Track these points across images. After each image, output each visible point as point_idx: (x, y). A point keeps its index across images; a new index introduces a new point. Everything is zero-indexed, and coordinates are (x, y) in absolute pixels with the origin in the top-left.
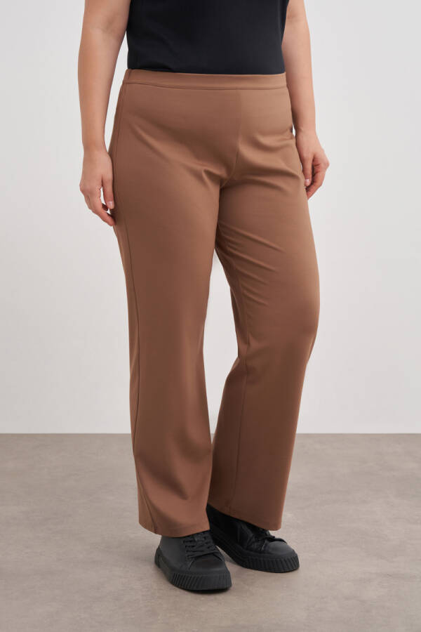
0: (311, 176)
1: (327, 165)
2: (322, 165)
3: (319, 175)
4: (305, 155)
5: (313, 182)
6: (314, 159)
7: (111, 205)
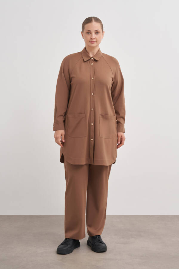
0: (120, 141)
4: (119, 135)
6: (121, 137)
7: (64, 141)
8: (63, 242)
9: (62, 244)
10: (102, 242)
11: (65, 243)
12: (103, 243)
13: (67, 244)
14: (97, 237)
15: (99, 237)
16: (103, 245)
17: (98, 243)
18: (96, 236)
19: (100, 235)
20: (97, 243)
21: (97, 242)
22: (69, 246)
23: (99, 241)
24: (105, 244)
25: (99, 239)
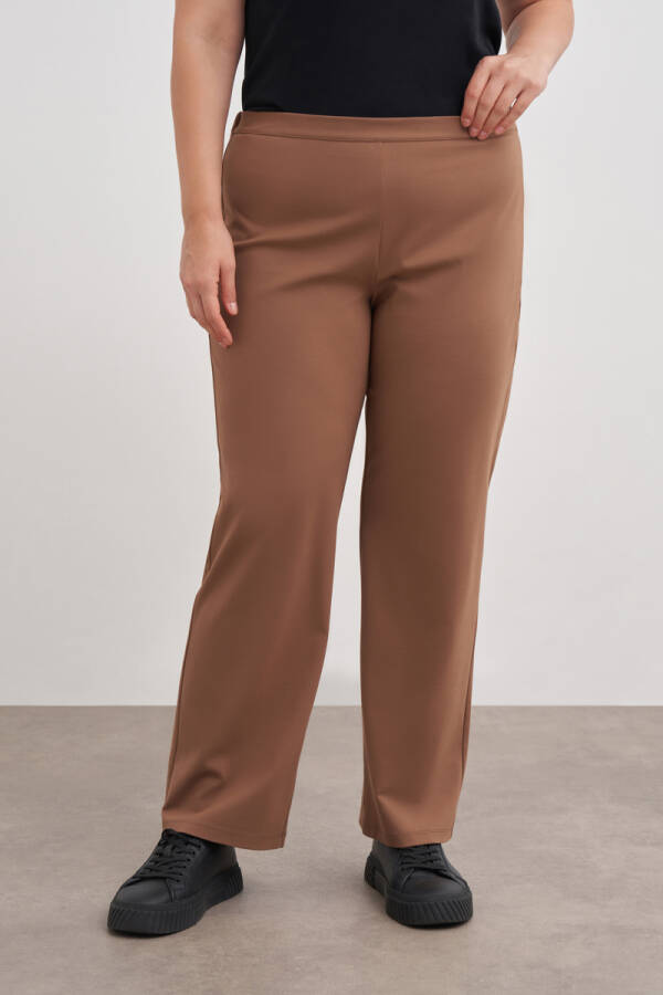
7: (233, 308)
8: (146, 867)
9: (139, 879)
10: (443, 872)
11: (154, 874)
12: (450, 878)
13: (164, 878)
16: (453, 887)
17: (420, 878)
20: (420, 874)
21: (417, 869)
22: (178, 888)
23: (429, 865)
24: (464, 881)
25: (429, 854)
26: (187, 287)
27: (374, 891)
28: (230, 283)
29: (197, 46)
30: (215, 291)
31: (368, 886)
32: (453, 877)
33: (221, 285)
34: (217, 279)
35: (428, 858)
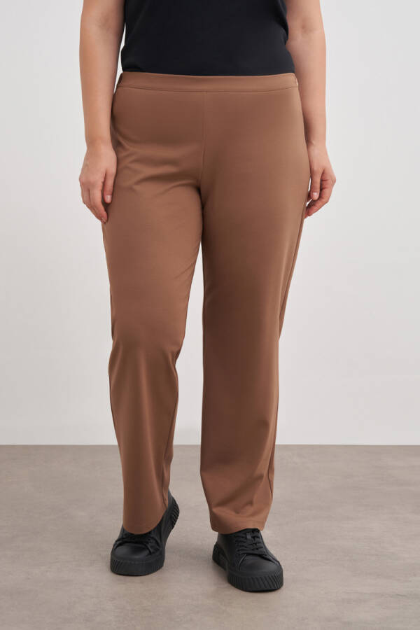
0: (319, 190)
1: (334, 182)
2: (330, 182)
3: (326, 191)
4: (315, 168)
5: (320, 197)
6: (323, 173)
7: (108, 199)
10: (264, 556)
12: (269, 560)
14: (249, 537)
15: (254, 537)
16: (270, 567)
17: (250, 560)
18: (246, 531)
19: (258, 531)
20: (249, 557)
21: (248, 554)
23: (256, 552)
24: (278, 562)
25: (256, 544)
26: (82, 184)
27: (220, 568)
28: (110, 183)
29: (95, 31)
30: (100, 188)
31: (216, 564)
32: (271, 559)
33: (104, 184)
34: (103, 180)
35: (255, 547)
